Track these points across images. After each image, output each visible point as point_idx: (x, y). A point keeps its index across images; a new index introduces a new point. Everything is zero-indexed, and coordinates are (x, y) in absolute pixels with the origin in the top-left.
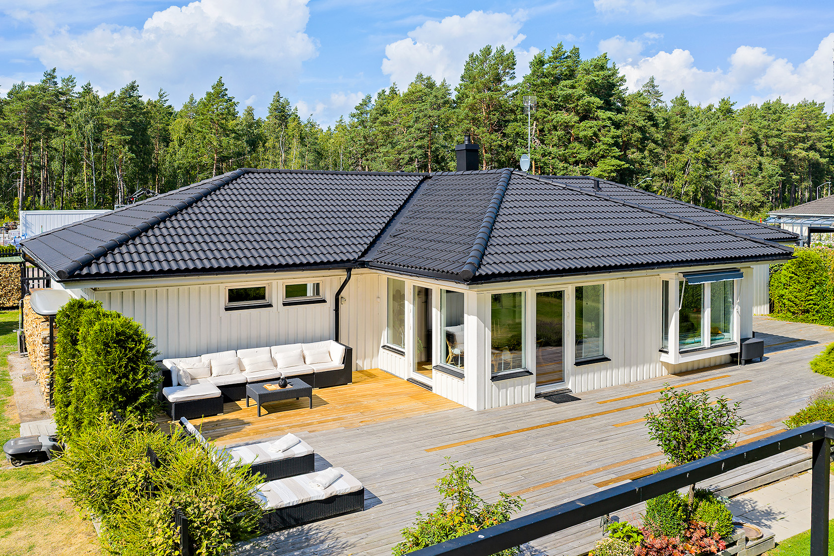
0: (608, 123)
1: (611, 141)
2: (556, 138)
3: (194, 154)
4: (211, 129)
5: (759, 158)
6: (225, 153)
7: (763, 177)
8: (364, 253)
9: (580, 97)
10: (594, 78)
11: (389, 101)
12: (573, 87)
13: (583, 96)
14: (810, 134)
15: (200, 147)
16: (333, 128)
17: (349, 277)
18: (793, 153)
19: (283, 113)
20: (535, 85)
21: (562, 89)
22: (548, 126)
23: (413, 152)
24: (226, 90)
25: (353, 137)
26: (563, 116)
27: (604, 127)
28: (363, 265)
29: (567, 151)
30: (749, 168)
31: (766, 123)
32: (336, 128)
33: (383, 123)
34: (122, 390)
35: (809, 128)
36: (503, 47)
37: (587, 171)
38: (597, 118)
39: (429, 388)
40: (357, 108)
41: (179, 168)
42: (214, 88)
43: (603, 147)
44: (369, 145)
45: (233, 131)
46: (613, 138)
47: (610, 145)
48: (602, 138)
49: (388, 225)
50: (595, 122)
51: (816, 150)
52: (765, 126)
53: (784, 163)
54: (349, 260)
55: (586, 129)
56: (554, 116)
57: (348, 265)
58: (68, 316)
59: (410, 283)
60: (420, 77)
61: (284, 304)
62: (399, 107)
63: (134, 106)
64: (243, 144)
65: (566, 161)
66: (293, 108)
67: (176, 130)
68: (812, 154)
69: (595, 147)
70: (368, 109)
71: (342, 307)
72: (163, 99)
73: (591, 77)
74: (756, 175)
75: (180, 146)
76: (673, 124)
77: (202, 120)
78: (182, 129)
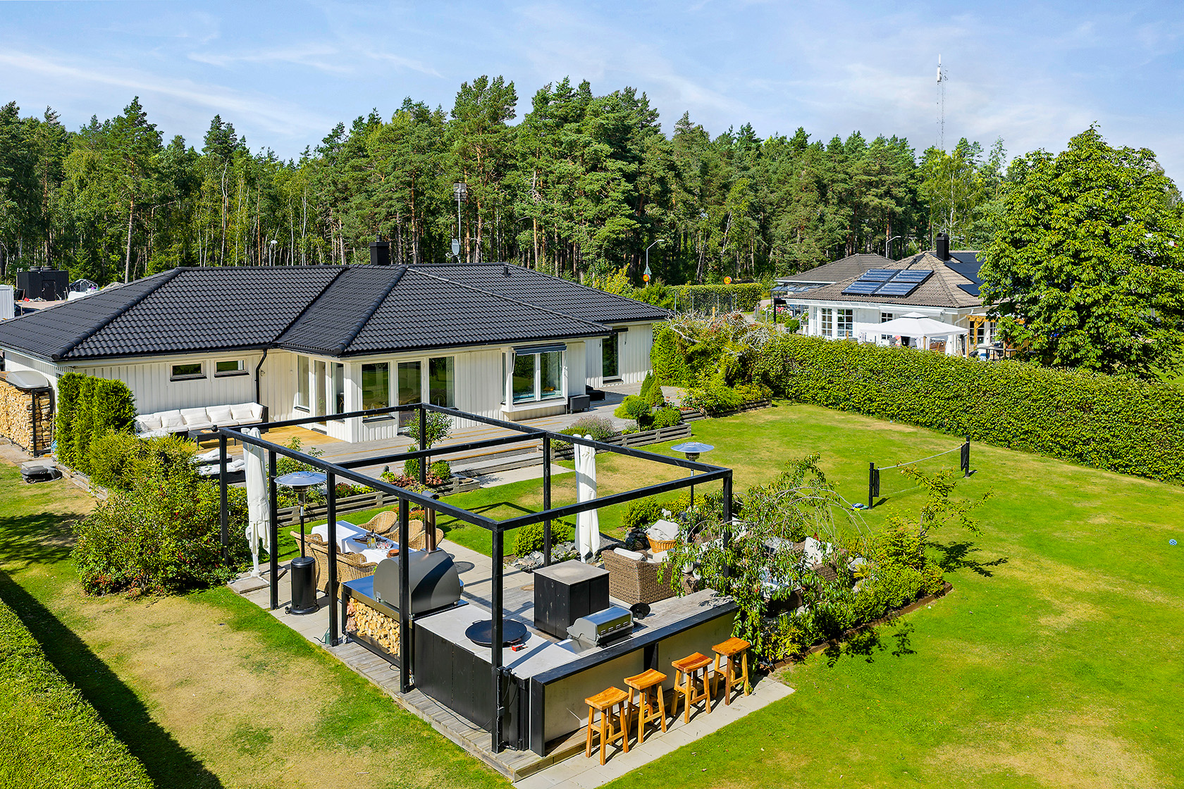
0: (618, 175)
1: (621, 197)
2: (560, 192)
3: (102, 202)
4: (125, 167)
5: (821, 207)
6: (145, 199)
7: (823, 231)
8: (277, 338)
9: (587, 145)
10: (603, 122)
11: (368, 132)
12: (579, 131)
13: (590, 142)
14: (885, 177)
15: (109, 191)
16: (296, 162)
17: (265, 355)
18: (865, 200)
19: (225, 145)
20: (536, 128)
21: (568, 133)
22: (551, 177)
23: (392, 206)
24: (145, 114)
25: (320, 179)
26: (568, 166)
27: (613, 180)
28: (276, 346)
29: (571, 208)
30: (808, 220)
31: (831, 164)
32: (301, 162)
33: (354, 168)
34: (116, 418)
35: (883, 170)
36: (501, 78)
37: (594, 231)
38: (605, 170)
39: (325, 433)
40: (325, 141)
41: (79, 219)
42: (126, 111)
43: (614, 203)
44: (340, 192)
45: (156, 170)
46: (623, 193)
47: (620, 202)
48: (611, 193)
49: (302, 314)
50: (603, 174)
51: (892, 197)
52: (830, 168)
53: (852, 213)
54: (265, 343)
55: (593, 182)
56: (557, 166)
57: (264, 347)
58: (65, 384)
59: (313, 358)
60: (408, 102)
61: (216, 377)
62: (375, 148)
63: (14, 137)
64: (170, 186)
65: (571, 218)
66: (239, 138)
67: (74, 165)
68: (886, 202)
69: (602, 204)
70: (340, 142)
71: (262, 379)
72: (52, 122)
73: (599, 120)
74: (817, 228)
75: (81, 188)
76: (712, 170)
77: (112, 155)
78: (83, 165)
